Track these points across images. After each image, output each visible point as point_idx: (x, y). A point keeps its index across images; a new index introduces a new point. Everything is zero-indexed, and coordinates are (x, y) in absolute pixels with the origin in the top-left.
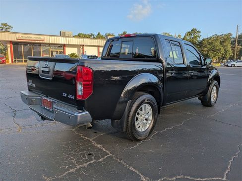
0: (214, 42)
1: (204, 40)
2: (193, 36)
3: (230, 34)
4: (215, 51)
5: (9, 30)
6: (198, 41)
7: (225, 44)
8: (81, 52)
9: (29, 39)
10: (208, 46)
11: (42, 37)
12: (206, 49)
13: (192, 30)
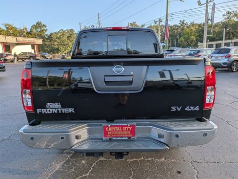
0: (62, 37)
1: (52, 34)
2: (39, 30)
3: (72, 30)
4: (64, 45)
6: (47, 35)
7: (72, 39)
10: (58, 40)
12: (56, 43)
13: (37, 23)
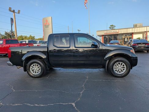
5: (113, 28)
8: (145, 36)
9: (110, 33)
11: (118, 31)
